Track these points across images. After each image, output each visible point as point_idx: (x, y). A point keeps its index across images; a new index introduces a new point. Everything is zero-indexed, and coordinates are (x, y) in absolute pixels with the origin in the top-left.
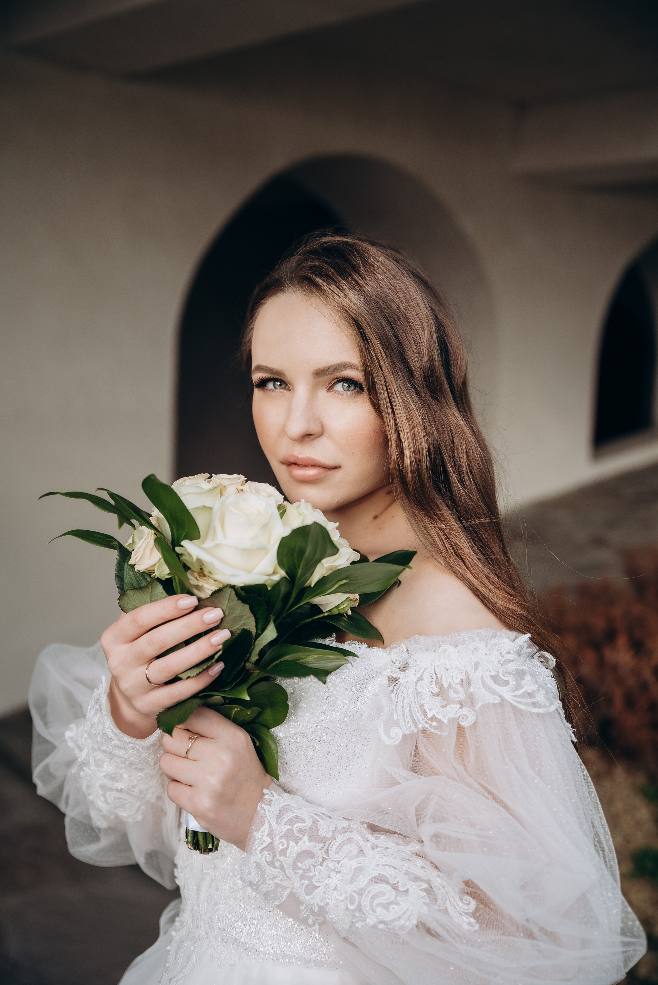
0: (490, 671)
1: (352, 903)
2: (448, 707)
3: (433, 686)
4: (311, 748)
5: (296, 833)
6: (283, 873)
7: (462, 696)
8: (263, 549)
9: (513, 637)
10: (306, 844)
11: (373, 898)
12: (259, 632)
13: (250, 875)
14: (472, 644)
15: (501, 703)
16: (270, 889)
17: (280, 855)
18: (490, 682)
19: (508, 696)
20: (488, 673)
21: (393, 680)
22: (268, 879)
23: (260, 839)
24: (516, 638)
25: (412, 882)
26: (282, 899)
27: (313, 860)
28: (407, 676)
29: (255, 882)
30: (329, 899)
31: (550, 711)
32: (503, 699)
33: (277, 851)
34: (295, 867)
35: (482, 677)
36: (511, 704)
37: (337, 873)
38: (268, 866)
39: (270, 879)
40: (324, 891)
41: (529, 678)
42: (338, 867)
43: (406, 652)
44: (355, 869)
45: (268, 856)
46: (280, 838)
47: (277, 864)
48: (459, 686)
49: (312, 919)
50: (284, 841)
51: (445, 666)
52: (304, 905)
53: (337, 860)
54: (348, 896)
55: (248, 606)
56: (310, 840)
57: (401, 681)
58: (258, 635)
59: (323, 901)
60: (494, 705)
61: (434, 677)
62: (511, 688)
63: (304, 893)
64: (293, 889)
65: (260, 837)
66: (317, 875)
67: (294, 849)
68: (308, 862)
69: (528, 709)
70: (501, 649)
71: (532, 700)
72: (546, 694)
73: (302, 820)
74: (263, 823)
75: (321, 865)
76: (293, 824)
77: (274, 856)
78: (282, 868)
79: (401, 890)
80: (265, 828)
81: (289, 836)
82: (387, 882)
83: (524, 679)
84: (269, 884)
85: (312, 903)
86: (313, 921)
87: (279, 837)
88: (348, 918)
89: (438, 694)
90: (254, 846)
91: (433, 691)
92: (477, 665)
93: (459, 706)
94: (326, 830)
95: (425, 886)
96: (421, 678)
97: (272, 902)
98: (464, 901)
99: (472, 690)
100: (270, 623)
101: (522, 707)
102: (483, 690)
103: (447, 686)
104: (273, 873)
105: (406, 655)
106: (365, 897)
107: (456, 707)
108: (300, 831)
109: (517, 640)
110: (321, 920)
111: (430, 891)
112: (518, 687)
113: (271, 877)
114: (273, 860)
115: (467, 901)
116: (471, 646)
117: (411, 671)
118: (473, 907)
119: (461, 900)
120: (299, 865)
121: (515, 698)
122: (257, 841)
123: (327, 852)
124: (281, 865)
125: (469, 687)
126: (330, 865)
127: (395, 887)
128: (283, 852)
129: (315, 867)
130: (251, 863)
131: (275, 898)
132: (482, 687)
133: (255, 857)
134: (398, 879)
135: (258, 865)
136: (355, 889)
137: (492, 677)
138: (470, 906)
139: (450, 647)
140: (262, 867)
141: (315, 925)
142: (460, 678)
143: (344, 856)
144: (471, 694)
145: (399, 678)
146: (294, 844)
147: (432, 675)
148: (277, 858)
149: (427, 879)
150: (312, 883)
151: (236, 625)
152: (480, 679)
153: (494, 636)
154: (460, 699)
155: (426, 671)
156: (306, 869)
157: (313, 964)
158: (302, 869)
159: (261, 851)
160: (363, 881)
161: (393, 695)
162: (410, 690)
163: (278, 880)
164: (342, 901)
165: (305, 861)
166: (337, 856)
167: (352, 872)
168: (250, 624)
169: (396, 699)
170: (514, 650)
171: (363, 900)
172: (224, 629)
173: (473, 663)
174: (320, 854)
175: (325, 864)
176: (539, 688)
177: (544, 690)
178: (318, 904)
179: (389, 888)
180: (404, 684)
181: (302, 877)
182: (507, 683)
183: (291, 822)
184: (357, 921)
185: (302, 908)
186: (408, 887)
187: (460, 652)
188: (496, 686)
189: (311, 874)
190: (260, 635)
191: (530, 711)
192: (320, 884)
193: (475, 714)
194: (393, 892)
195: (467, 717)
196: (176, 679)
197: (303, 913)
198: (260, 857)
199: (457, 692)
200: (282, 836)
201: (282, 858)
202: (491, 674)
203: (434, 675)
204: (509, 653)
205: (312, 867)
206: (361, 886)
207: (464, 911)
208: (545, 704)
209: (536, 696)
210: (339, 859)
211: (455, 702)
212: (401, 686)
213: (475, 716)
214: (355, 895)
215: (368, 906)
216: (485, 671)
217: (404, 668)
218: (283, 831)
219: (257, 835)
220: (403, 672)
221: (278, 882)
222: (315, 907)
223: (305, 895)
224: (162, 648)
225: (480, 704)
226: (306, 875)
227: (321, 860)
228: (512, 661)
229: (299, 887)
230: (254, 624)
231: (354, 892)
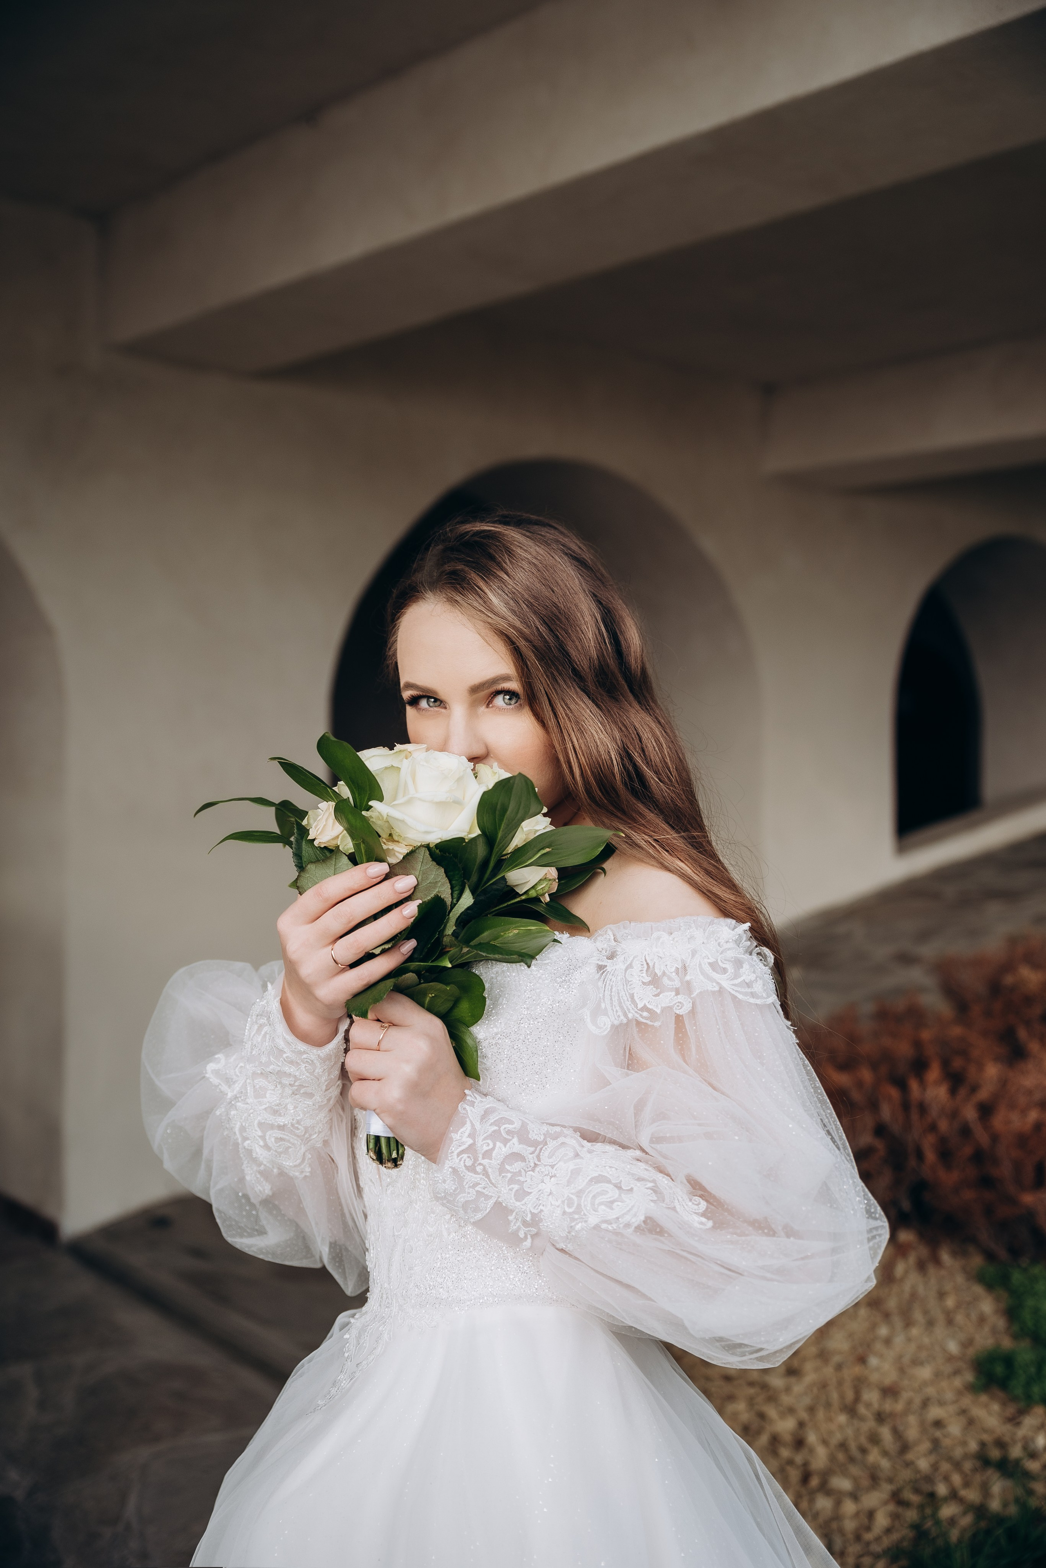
0: (709, 958)
1: (569, 1206)
2: (661, 996)
3: (644, 975)
4: (515, 1049)
5: (503, 1134)
6: (486, 1179)
7: (677, 983)
8: (458, 803)
9: (732, 926)
10: (515, 1145)
11: (594, 1197)
12: (455, 901)
13: (445, 1183)
14: (688, 931)
15: (720, 991)
16: (470, 1199)
17: (483, 1158)
18: (708, 969)
19: (726, 984)
20: (706, 960)
21: (601, 968)
22: (466, 1187)
23: (459, 1140)
24: (735, 928)
25: (636, 1182)
26: (486, 1210)
27: (524, 1163)
28: (615, 964)
29: (451, 1191)
30: (543, 1205)
31: (767, 1003)
32: (721, 987)
33: (480, 1153)
34: (502, 1170)
35: (700, 964)
36: (729, 992)
37: (551, 1177)
38: (467, 1172)
39: (470, 1187)
40: (537, 1197)
41: (748, 967)
42: (554, 1171)
43: (613, 940)
44: (572, 1171)
45: (468, 1160)
46: (484, 1139)
47: (479, 1169)
48: (674, 974)
49: (524, 1230)
50: (489, 1141)
51: (658, 954)
52: (514, 1214)
53: (551, 1164)
54: (565, 1198)
55: (443, 870)
56: (520, 1142)
57: (608, 969)
58: (453, 905)
59: (537, 1207)
60: (713, 993)
61: (645, 966)
62: (729, 976)
63: (513, 1199)
64: (499, 1197)
65: (458, 1138)
66: (529, 1180)
67: (501, 1150)
68: (518, 1166)
69: (746, 998)
70: (719, 938)
71: (749, 990)
72: (764, 985)
73: (511, 1122)
74: (464, 1124)
75: (533, 1170)
76: (500, 1125)
77: (476, 1159)
78: (485, 1173)
79: (625, 1189)
80: (467, 1129)
81: (495, 1136)
82: (609, 1182)
83: (742, 967)
84: (469, 1193)
85: (523, 1210)
86: (525, 1233)
87: (483, 1137)
88: (566, 1222)
89: (650, 983)
90: (451, 1148)
91: (644, 981)
92: (694, 953)
93: (674, 993)
94: (536, 1133)
95: (650, 1185)
96: (630, 966)
97: (473, 1215)
98: (693, 1201)
99: (688, 978)
100: (466, 889)
101: (740, 996)
102: (701, 977)
103: (660, 974)
104: (473, 1180)
105: (614, 943)
106: (585, 1197)
107: (671, 995)
108: (509, 1132)
109: (736, 930)
110: (534, 1231)
111: (655, 1190)
112: (736, 976)
113: (471, 1185)
114: (473, 1164)
115: (696, 1201)
116: (687, 934)
117: (620, 959)
118: (703, 1208)
119: (691, 1200)
120: (507, 1167)
121: (733, 987)
122: (454, 1143)
123: (538, 1157)
124: (484, 1169)
125: (686, 974)
126: (543, 1170)
127: (618, 1187)
128: (488, 1154)
129: (526, 1173)
130: (446, 1168)
131: (476, 1210)
132: (700, 974)
133: (451, 1161)
134: (620, 1179)
135: (455, 1171)
136: (573, 1191)
137: (710, 964)
138: (700, 1206)
139: (665, 934)
140: (460, 1173)
141: (527, 1238)
142: (675, 967)
143: (558, 1160)
144: (688, 983)
145: (606, 966)
146: (502, 1145)
147: (642, 963)
148: (479, 1162)
149: (652, 1179)
150: (523, 1189)
151: (430, 894)
152: (698, 965)
153: (711, 923)
154: (675, 986)
155: (636, 959)
156: (516, 1172)
157: (525, 1300)
158: (511, 1172)
159: (458, 1155)
160: (581, 1182)
161: (600, 984)
162: (619, 978)
163: (480, 1187)
164: (558, 1207)
165: (515, 1164)
166: (551, 1160)
167: (569, 1173)
168: (445, 891)
169: (604, 987)
170: (733, 940)
171: (582, 1201)
172: (417, 899)
173: (689, 951)
174: (532, 1159)
175: (537, 1169)
176: (756, 978)
177: (761, 981)
178: (531, 1212)
179: (611, 1186)
180: (612, 972)
181: (511, 1181)
182: (725, 971)
183: (497, 1123)
184: (577, 1224)
185: (511, 1218)
186: (632, 1186)
187: (675, 939)
188: (714, 973)
189: (522, 1179)
190: (455, 904)
191: (748, 1001)
192: (532, 1191)
193: (691, 1001)
194: (617, 1191)
195: (683, 1005)
196: (369, 956)
197: (512, 1224)
198: (457, 1161)
199: (670, 979)
200: (488, 1136)
201: (485, 1162)
202: (709, 961)
203: (645, 963)
204: (727, 942)
205: (523, 1171)
206: (580, 1188)
207: (694, 1211)
208: (762, 995)
209: (754, 986)
210: (553, 1164)
211: (671, 990)
212: (608, 974)
213: (691, 1003)
214: (573, 1197)
215: (589, 1205)
216: (703, 958)
217: (611, 957)
218: (488, 1131)
219: (455, 1136)
220: (611, 961)
221: (480, 1190)
222: (527, 1215)
223: (514, 1201)
224: (350, 922)
225: (698, 991)
226: (517, 1178)
227: (532, 1165)
228: (729, 949)
229: (506, 1193)
230: (450, 891)
231: (572, 1194)
